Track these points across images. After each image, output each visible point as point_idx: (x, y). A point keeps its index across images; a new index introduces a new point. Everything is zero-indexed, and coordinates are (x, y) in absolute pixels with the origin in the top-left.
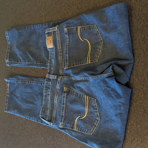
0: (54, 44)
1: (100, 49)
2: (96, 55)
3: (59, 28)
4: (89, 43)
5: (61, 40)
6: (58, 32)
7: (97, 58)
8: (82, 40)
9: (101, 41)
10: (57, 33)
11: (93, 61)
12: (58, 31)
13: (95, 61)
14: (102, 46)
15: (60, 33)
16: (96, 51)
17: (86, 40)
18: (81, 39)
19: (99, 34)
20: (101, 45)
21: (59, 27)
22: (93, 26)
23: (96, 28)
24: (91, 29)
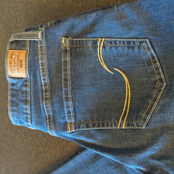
0: (30, 71)
1: (155, 100)
2: (143, 111)
3: (46, 36)
4: (126, 79)
5: (49, 65)
6: (44, 45)
7: (145, 120)
8: (109, 71)
9: (161, 80)
10: (41, 47)
11: (133, 125)
12: (44, 42)
13: (138, 126)
14: (161, 93)
15: (48, 48)
16: (144, 103)
17: (119, 71)
18: (107, 69)
19: (155, 62)
20: (160, 90)
21: (46, 32)
22: (140, 43)
23: (149, 48)
24: (133, 48)
